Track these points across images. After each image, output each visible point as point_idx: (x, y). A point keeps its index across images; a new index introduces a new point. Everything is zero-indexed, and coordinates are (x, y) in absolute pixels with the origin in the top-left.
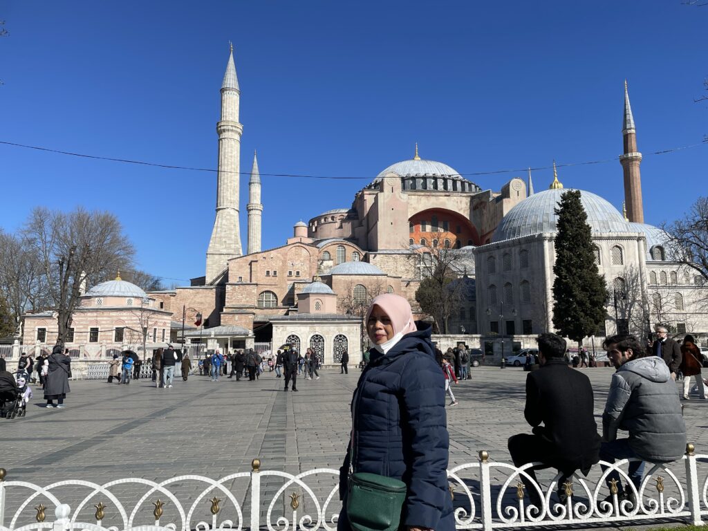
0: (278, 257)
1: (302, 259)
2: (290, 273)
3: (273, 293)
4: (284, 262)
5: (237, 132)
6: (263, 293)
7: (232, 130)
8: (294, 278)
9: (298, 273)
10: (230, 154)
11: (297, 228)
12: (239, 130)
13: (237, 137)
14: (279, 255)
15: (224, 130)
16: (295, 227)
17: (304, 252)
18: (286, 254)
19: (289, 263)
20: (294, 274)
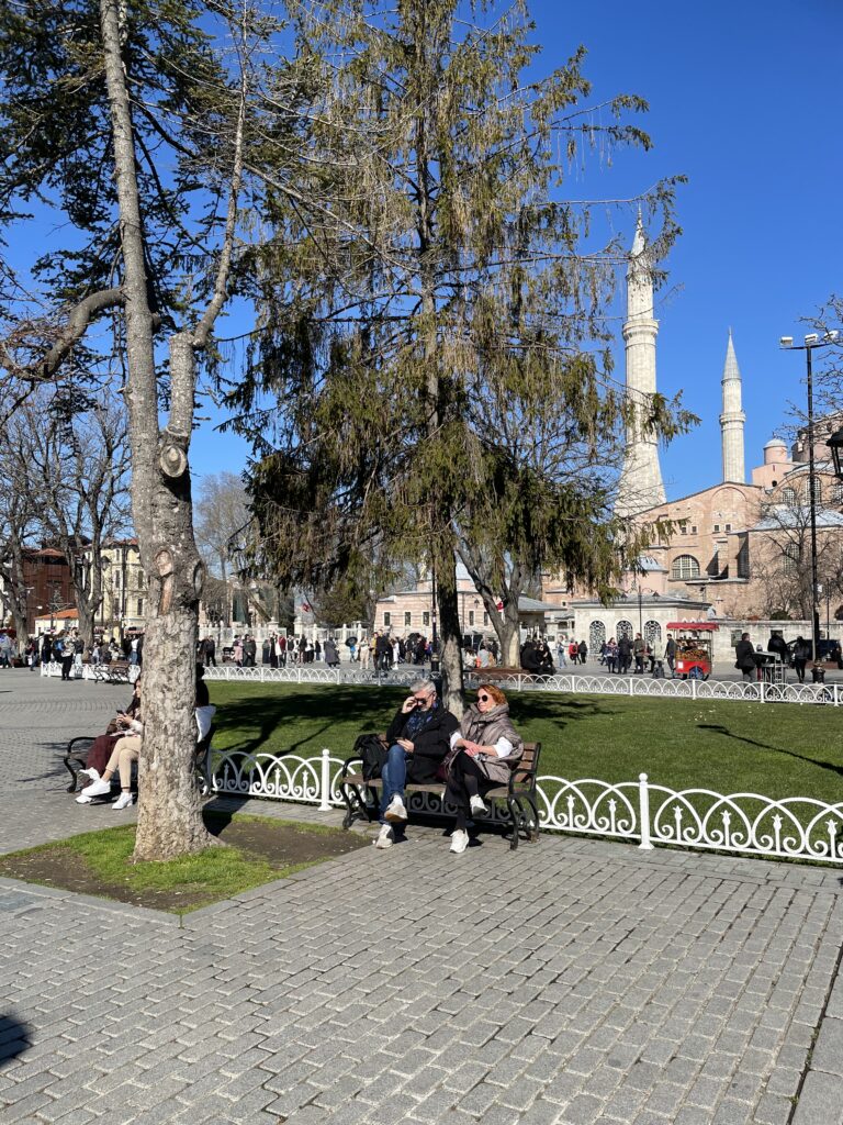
0: (697, 507)
1: (734, 506)
2: (717, 527)
3: (693, 558)
4: (707, 513)
5: (648, 332)
6: (678, 558)
7: (641, 332)
8: (722, 534)
9: (728, 527)
10: (639, 367)
11: (768, 451)
12: (652, 329)
13: (650, 340)
14: (699, 504)
15: (631, 335)
16: (765, 449)
17: (737, 495)
18: (710, 502)
19: (714, 515)
20: (722, 528)
